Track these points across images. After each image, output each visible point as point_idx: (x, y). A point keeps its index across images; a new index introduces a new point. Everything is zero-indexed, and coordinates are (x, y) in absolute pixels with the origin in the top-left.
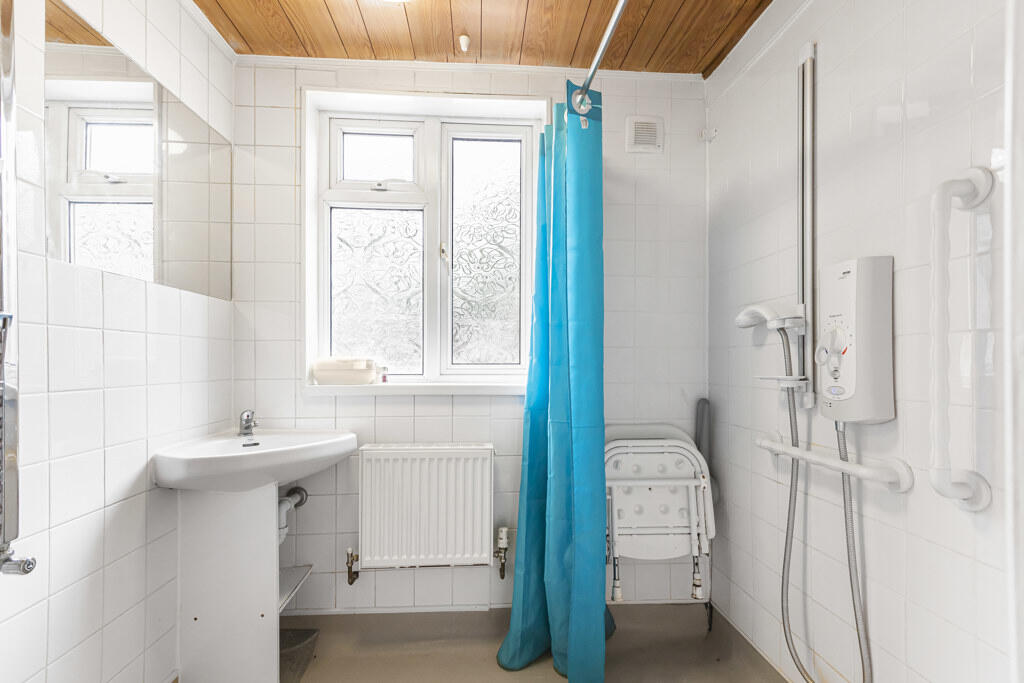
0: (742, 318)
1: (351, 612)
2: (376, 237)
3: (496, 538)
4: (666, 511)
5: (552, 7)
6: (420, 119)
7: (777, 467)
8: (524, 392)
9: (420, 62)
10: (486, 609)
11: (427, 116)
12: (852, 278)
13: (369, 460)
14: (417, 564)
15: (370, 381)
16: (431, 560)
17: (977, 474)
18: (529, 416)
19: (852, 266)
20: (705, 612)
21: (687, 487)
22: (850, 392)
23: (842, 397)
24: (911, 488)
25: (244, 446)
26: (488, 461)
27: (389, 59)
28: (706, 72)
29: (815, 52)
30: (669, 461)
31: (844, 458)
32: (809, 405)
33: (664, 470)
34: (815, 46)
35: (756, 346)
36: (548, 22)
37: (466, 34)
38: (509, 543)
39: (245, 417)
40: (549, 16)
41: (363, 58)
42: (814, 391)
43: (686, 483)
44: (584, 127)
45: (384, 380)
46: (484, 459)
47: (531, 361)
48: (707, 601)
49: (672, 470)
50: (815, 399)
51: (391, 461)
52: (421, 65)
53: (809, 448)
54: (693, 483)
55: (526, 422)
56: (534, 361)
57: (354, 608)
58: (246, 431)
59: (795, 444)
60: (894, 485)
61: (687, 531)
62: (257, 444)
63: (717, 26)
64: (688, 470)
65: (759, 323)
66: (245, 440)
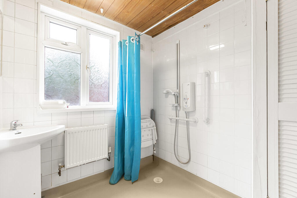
0: (165, 92)
1: (58, 186)
2: (63, 60)
3: (109, 150)
4: (148, 135)
5: (129, 12)
6: (81, 26)
7: (171, 122)
8: (116, 109)
9: (85, 10)
10: (103, 171)
11: (83, 26)
12: (189, 86)
13: (69, 133)
14: (85, 163)
15: (64, 107)
16: (90, 161)
17: (208, 118)
18: (118, 116)
19: (189, 83)
20: (152, 157)
21: (152, 129)
22: (189, 106)
23: (188, 107)
24: (198, 122)
25: (15, 134)
26: (107, 129)
27: (74, 5)
28: (153, 37)
29: (179, 42)
30: (148, 124)
31: (187, 118)
32: (179, 109)
33: (147, 126)
34: (179, 41)
35: (166, 97)
36: (126, 15)
37: (103, 9)
38: (111, 151)
39: (14, 123)
40: (127, 13)
41: (65, 2)
42: (180, 106)
43: (152, 128)
44: (137, 44)
45: (68, 107)
46: (106, 129)
47: (118, 101)
48: (152, 154)
49: (149, 126)
50: (180, 108)
51: (77, 133)
52: (85, 11)
53: (178, 117)
54: (153, 128)
55: (117, 117)
56: (119, 101)
57: (59, 184)
58: (14, 128)
59: (176, 117)
60: (195, 122)
61: (152, 139)
62: (21, 133)
63: (159, 29)
64: (152, 125)
65: (168, 93)
66: (15, 132)
